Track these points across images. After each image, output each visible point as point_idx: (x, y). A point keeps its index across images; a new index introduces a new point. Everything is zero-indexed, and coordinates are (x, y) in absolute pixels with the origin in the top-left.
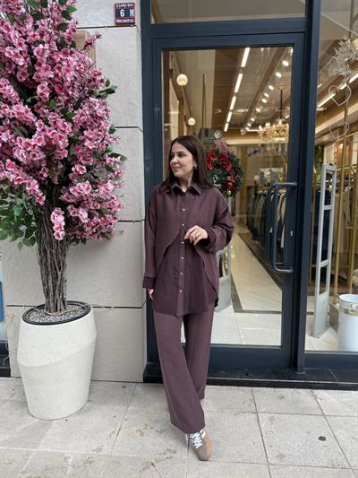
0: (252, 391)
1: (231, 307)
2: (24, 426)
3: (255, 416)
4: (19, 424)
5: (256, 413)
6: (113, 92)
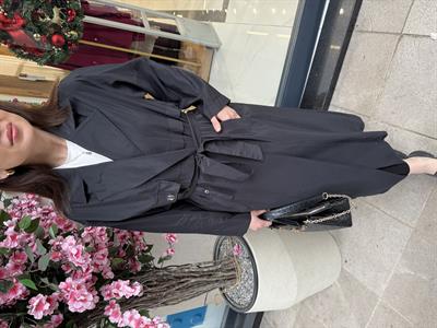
0: (362, 32)
1: (214, 24)
2: (342, 298)
3: (406, 38)
4: (338, 301)
5: (402, 36)
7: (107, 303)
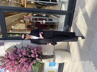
0: (73, 23)
6: (16, 46)
7: (36, 57)
